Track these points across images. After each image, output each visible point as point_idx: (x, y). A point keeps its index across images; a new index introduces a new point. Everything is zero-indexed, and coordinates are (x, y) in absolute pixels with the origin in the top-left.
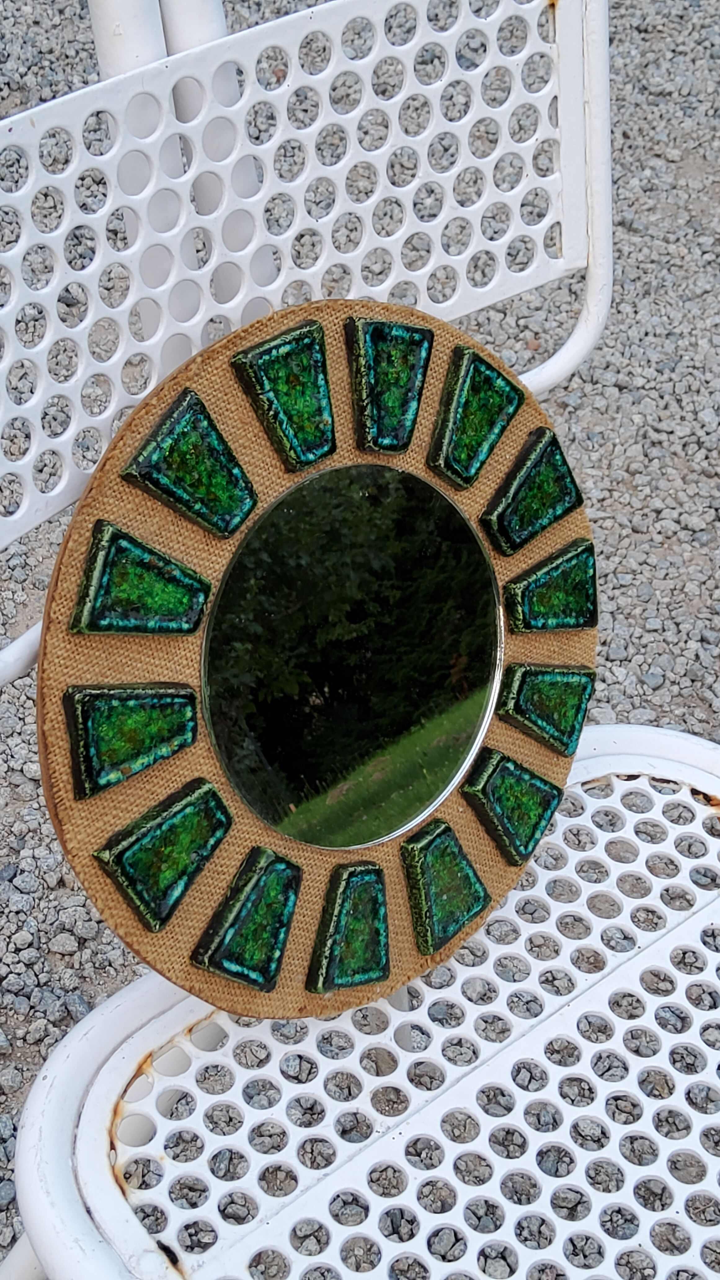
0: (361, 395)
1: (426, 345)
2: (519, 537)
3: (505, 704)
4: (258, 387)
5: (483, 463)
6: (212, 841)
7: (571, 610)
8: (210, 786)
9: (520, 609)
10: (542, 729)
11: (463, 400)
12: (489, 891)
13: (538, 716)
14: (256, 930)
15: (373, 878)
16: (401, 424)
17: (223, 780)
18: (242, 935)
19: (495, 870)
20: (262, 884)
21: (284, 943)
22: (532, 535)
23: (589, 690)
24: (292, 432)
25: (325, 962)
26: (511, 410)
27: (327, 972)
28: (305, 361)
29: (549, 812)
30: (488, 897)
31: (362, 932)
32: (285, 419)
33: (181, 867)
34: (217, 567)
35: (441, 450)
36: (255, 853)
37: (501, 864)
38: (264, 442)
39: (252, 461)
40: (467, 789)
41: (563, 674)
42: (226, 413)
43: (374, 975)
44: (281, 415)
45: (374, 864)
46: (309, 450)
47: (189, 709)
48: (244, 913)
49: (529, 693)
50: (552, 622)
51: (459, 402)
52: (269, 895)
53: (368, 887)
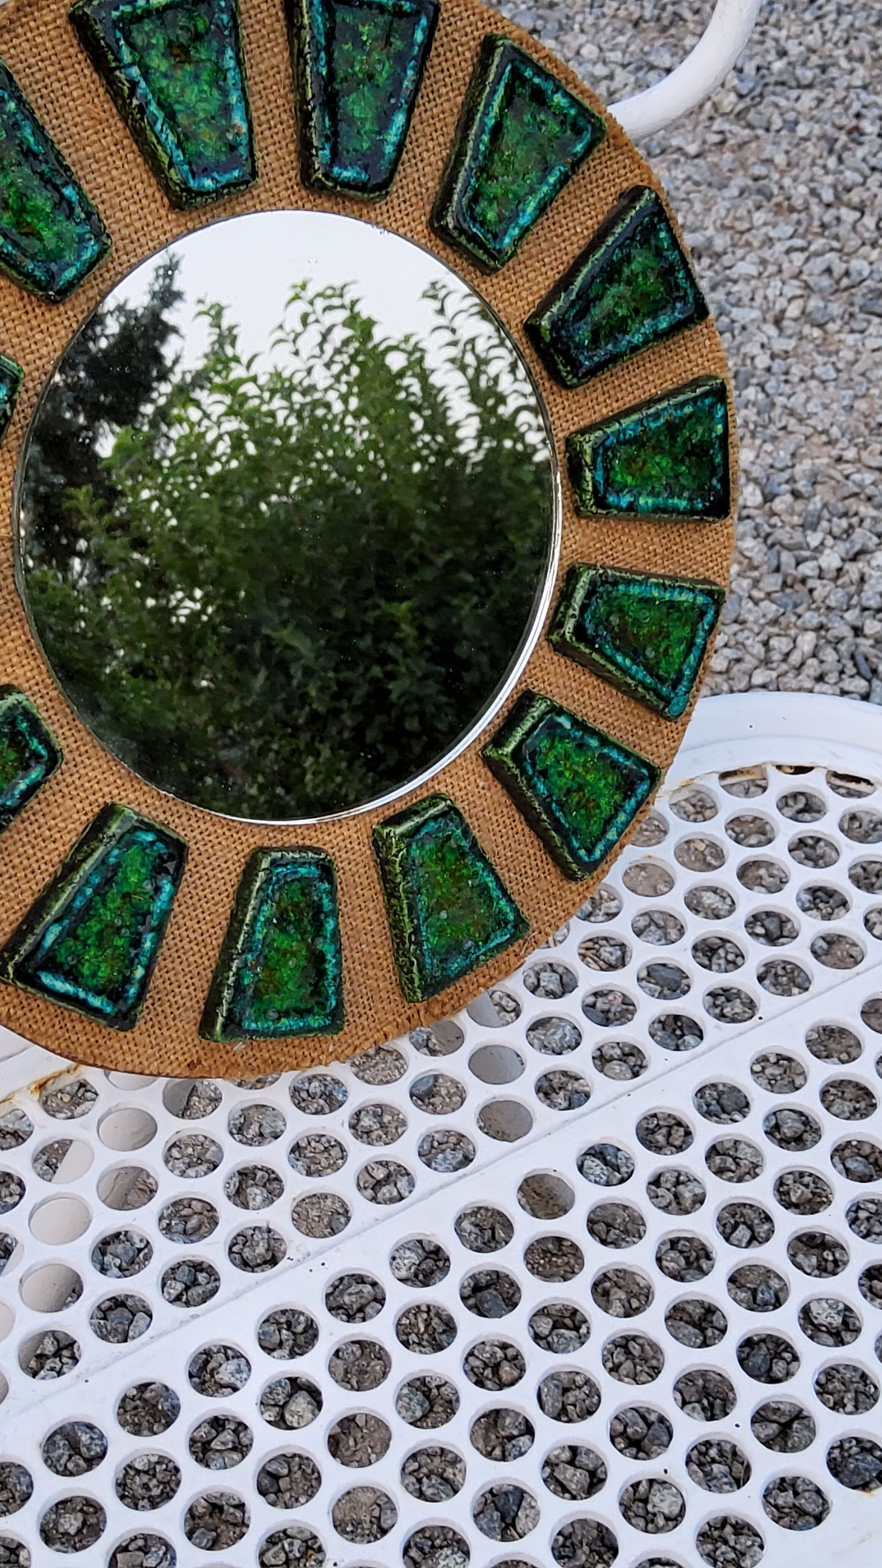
0: (304, 94)
1: (424, 22)
2: (590, 358)
3: (561, 625)
4: (111, 57)
5: (525, 230)
6: (22, 786)
7: (683, 488)
8: (21, 697)
9: (588, 475)
10: (625, 671)
11: (491, 122)
12: (525, 913)
13: (618, 649)
14: (100, 933)
15: (315, 871)
16: (377, 148)
17: (54, 694)
18: (76, 938)
19: (543, 885)
20: (112, 860)
21: (153, 957)
22: (614, 359)
23: (709, 617)
24: (171, 137)
25: (227, 994)
26: (579, 148)
27: (229, 1011)
28: (201, 27)
29: (633, 801)
30: (521, 924)
31: (294, 954)
32: (160, 115)
34: (44, 351)
35: (450, 201)
36: (108, 812)
37: (555, 875)
38: (133, 156)
39: (110, 185)
40: (488, 753)
41: (664, 587)
42: (63, 100)
43: (315, 1021)
44: (153, 108)
45: (317, 851)
46: (206, 171)
49: (602, 610)
50: (645, 501)
51: (483, 124)
52: (126, 879)
53: (306, 885)
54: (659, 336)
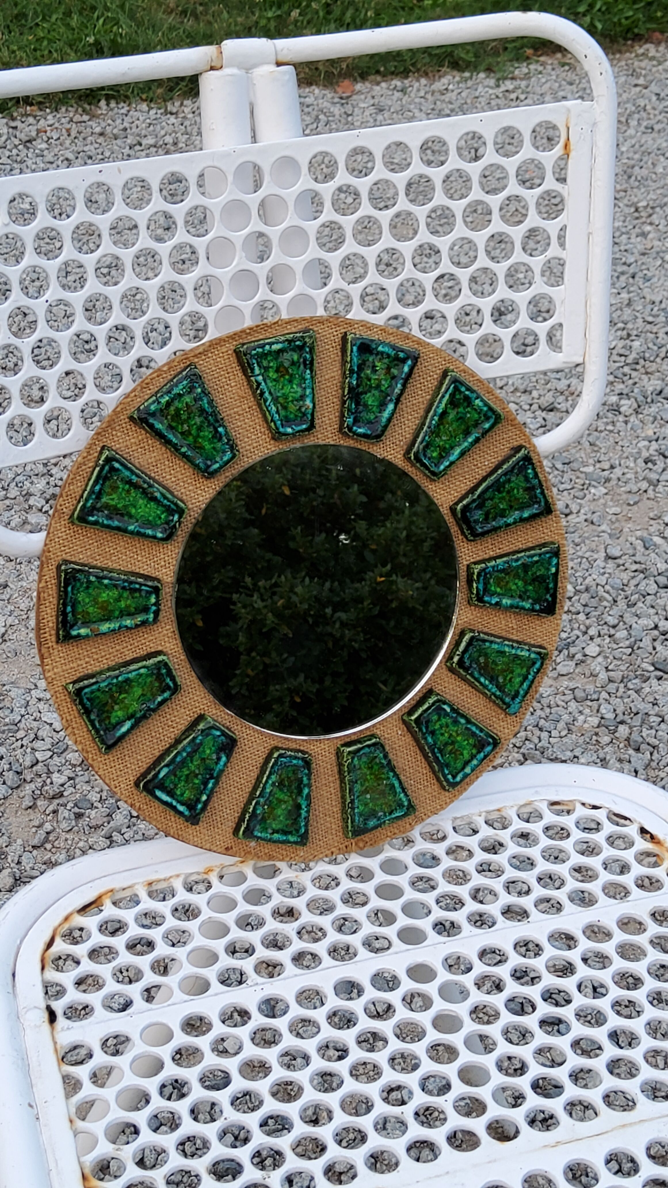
1: (410, 362)
2: (482, 528)
3: (452, 658)
4: (249, 371)
5: (452, 464)
6: (159, 699)
7: (529, 598)
8: (165, 657)
9: (475, 585)
10: (485, 687)
11: (440, 411)
12: (414, 802)
13: (482, 675)
14: (188, 775)
15: (301, 763)
18: (175, 775)
20: (198, 741)
21: (212, 790)
22: (495, 529)
23: (538, 665)
24: (274, 408)
25: (248, 817)
26: (487, 426)
27: (248, 825)
28: (295, 359)
29: (482, 755)
30: (411, 808)
31: (285, 802)
32: (270, 398)
33: (131, 711)
34: (201, 499)
35: (414, 446)
36: (201, 718)
37: (436, 786)
38: (257, 413)
39: (244, 426)
40: (405, 718)
41: (513, 647)
42: (226, 387)
43: (292, 838)
44: (267, 394)
45: (305, 753)
46: (288, 425)
47: (154, 596)
48: (178, 759)
49: (476, 654)
50: (507, 601)
51: (436, 412)
52: (204, 751)
53: (296, 769)
54: (522, 520)
